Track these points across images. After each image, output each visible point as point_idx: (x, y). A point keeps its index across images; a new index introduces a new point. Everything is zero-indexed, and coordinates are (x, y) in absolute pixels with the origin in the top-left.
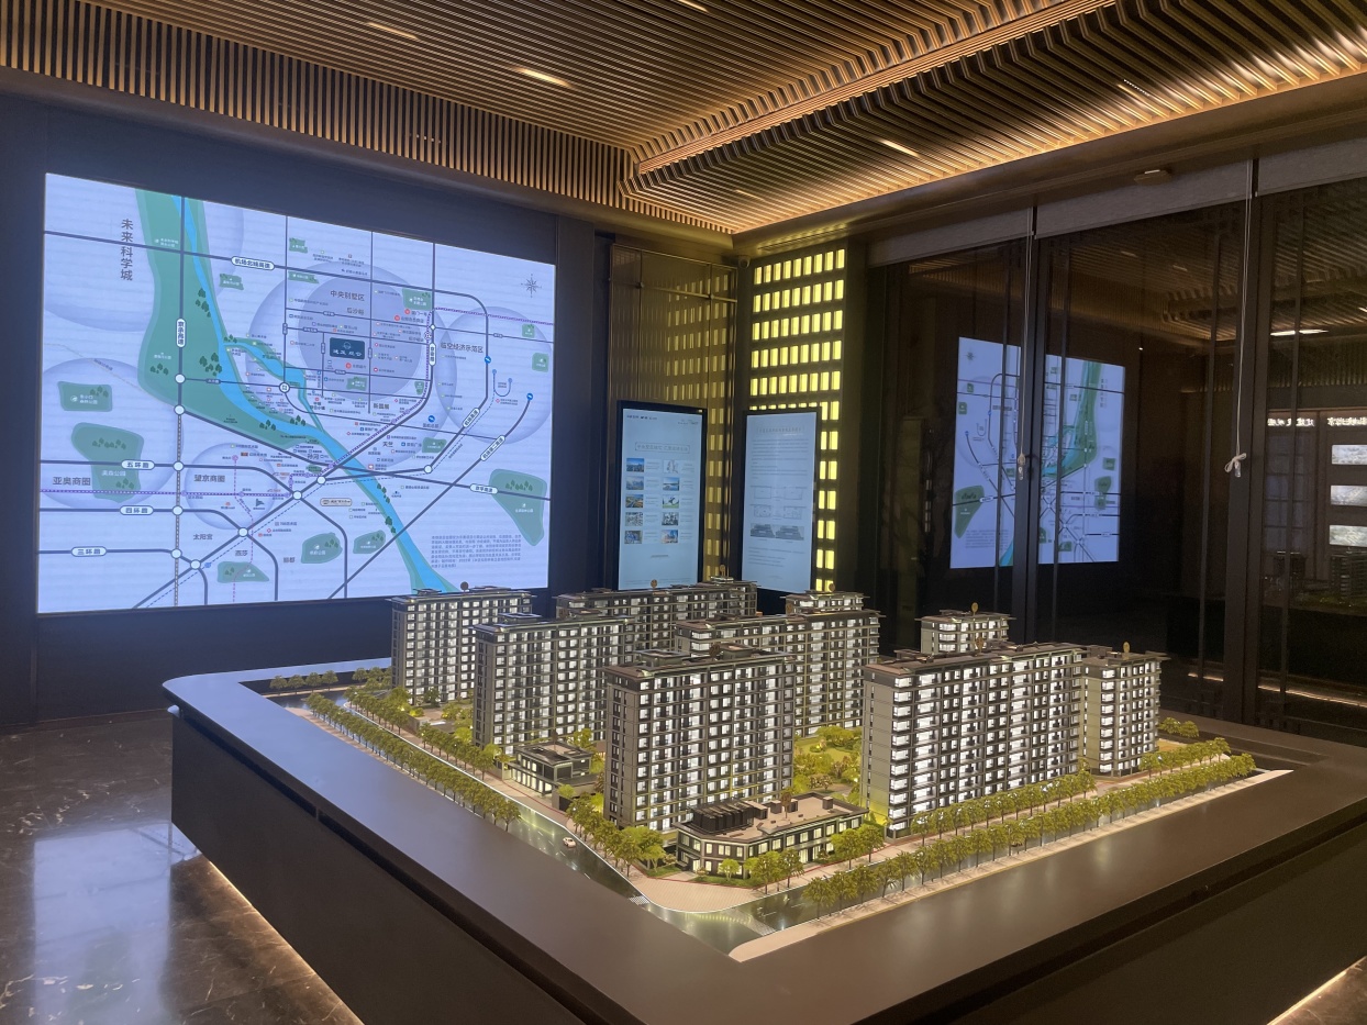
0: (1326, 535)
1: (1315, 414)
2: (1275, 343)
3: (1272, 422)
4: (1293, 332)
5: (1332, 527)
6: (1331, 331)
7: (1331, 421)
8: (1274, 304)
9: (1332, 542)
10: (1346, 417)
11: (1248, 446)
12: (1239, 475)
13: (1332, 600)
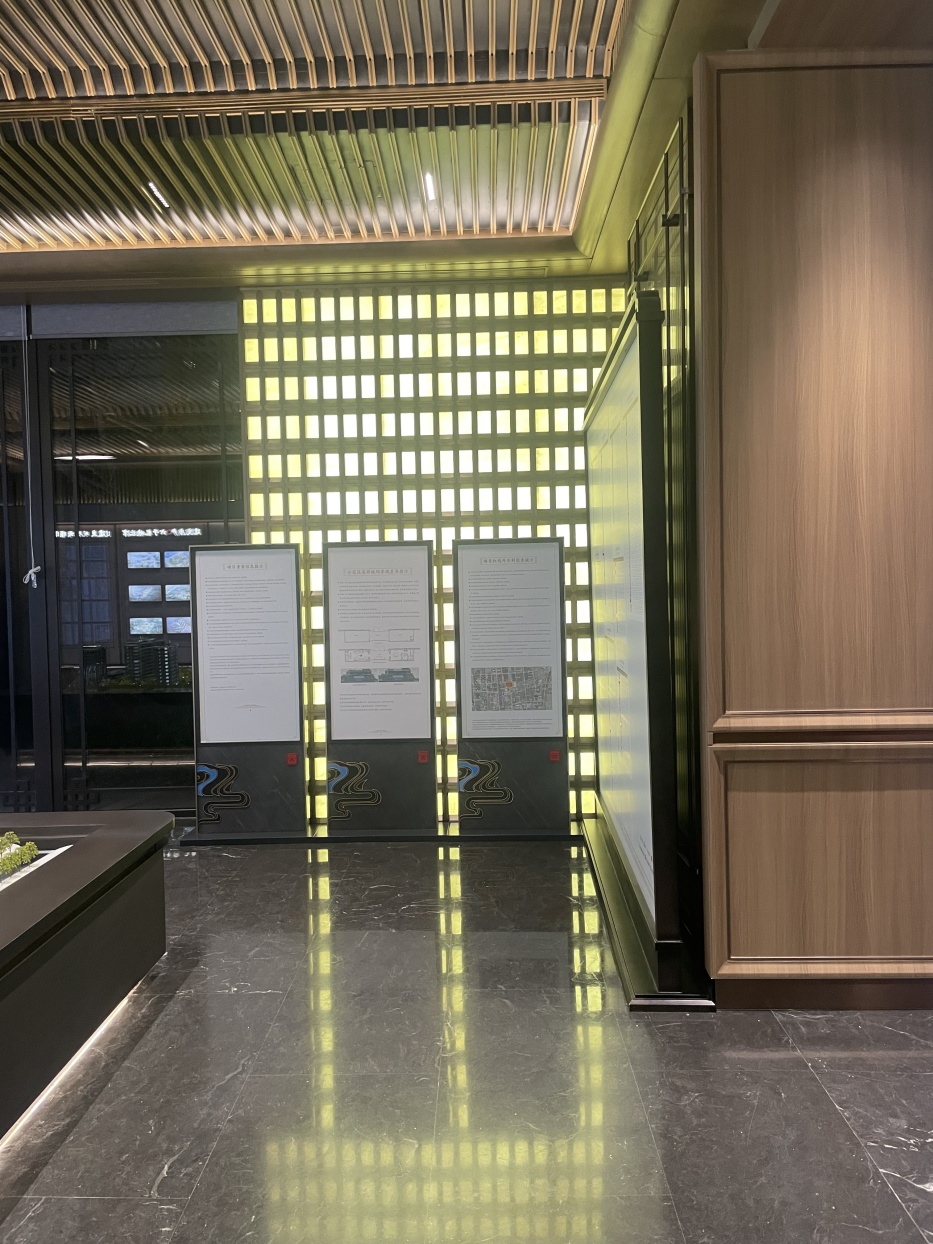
0: (128, 626)
1: (112, 527)
2: (58, 465)
3: (62, 534)
4: (70, 458)
5: (131, 620)
6: (119, 458)
7: (126, 533)
8: (53, 432)
9: (133, 632)
10: (136, 529)
11: (42, 561)
12: (35, 585)
13: (127, 682)
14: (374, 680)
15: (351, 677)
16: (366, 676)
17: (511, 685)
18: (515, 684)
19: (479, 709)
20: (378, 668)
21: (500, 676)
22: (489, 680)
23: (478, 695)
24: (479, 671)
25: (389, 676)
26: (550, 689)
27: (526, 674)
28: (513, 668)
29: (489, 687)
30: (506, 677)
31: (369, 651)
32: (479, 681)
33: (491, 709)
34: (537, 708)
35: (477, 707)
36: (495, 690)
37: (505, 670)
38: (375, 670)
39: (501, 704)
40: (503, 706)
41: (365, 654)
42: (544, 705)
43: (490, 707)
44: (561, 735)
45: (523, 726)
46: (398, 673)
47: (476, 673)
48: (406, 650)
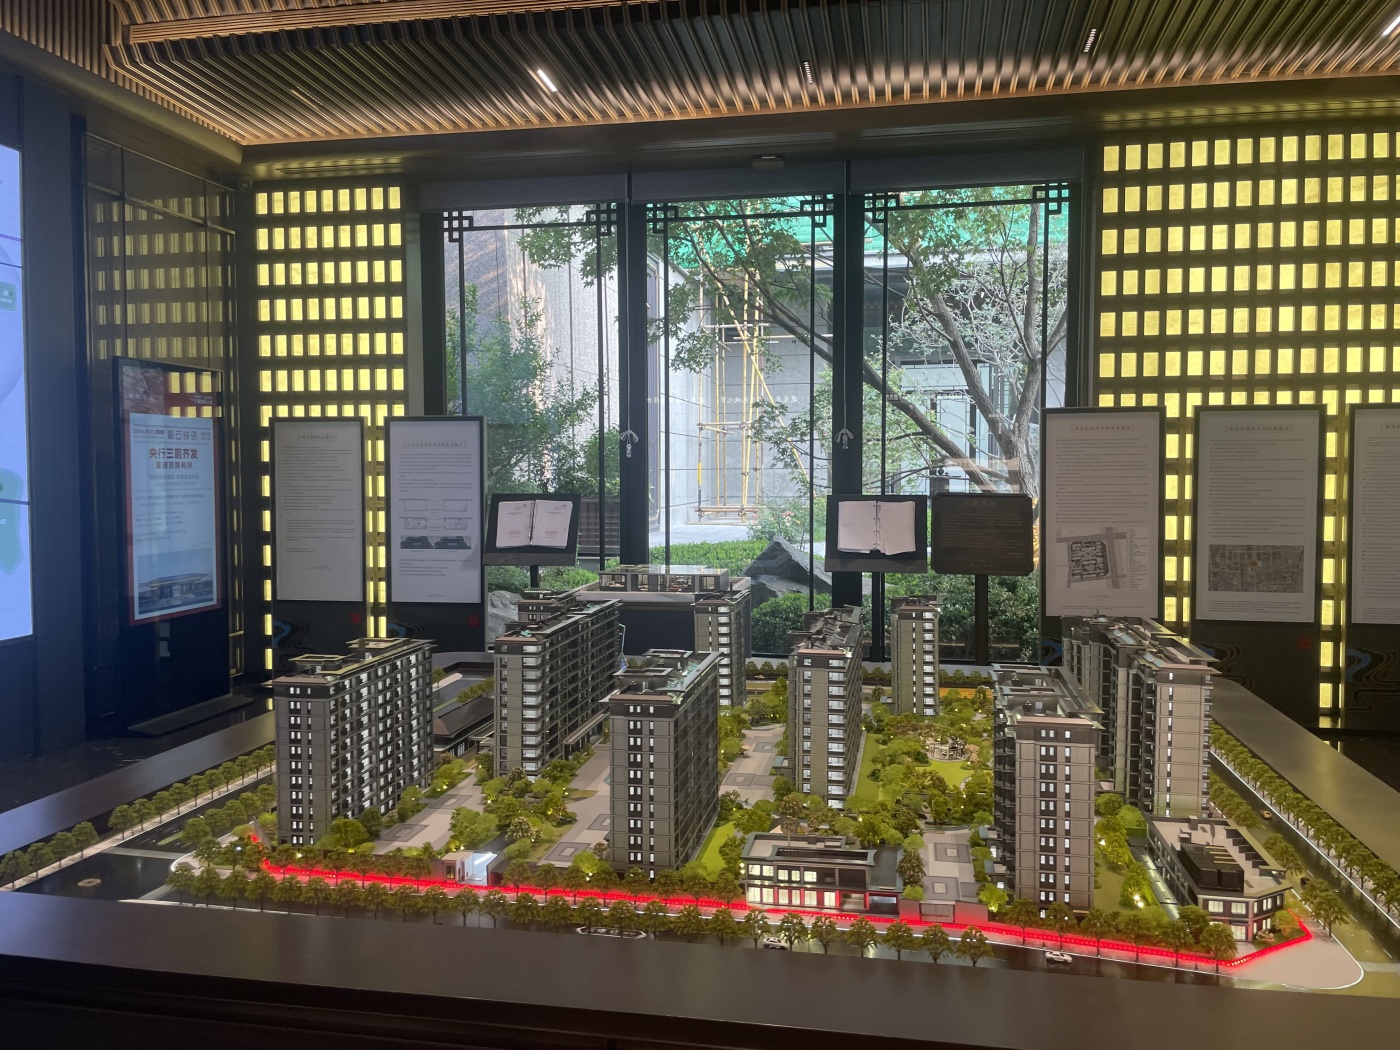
14: (430, 547)
15: (409, 543)
16: (422, 543)
17: (1256, 564)
18: (1260, 564)
19: (1216, 589)
20: (435, 536)
21: (1243, 554)
22: (1230, 558)
23: (1215, 574)
24: (1218, 548)
25: (445, 544)
26: (1302, 570)
27: (1275, 553)
28: (1258, 547)
29: (1229, 567)
30: (1250, 556)
31: (426, 519)
32: (1218, 559)
33: (1231, 590)
34: (1284, 591)
35: (1214, 587)
36: (1237, 569)
37: (1249, 548)
38: (432, 537)
39: (1242, 584)
40: (1245, 587)
41: (423, 523)
42: (1294, 586)
43: (1229, 587)
44: (1312, 620)
45: (1267, 609)
46: (452, 541)
47: (1215, 550)
48: (459, 519)
